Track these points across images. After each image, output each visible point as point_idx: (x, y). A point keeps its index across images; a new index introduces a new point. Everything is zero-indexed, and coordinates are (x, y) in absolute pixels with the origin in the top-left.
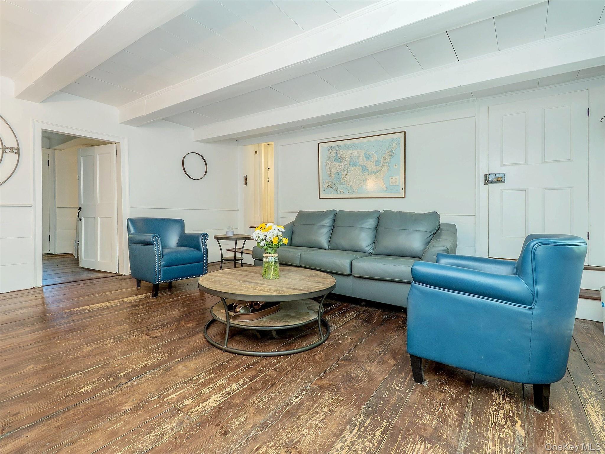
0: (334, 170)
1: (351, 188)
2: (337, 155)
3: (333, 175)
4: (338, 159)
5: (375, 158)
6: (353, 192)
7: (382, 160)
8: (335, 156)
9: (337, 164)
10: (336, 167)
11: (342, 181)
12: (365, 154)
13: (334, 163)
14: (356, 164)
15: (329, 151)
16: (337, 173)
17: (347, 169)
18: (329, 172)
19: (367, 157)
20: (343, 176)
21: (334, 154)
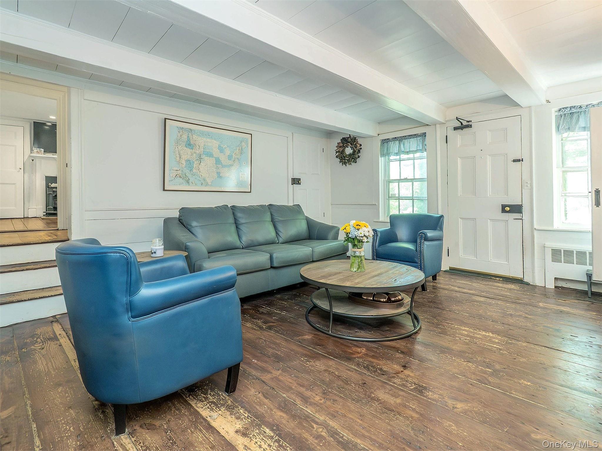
0: (185, 157)
1: (204, 180)
2: (189, 140)
3: (184, 162)
4: (190, 145)
5: (228, 152)
6: (207, 185)
7: (234, 156)
8: (187, 140)
9: (189, 151)
10: (186, 154)
11: (194, 171)
12: (219, 146)
13: (185, 148)
14: (210, 155)
15: (179, 132)
16: (187, 160)
17: (200, 159)
18: (178, 158)
19: (221, 150)
20: (196, 166)
21: (185, 137)
